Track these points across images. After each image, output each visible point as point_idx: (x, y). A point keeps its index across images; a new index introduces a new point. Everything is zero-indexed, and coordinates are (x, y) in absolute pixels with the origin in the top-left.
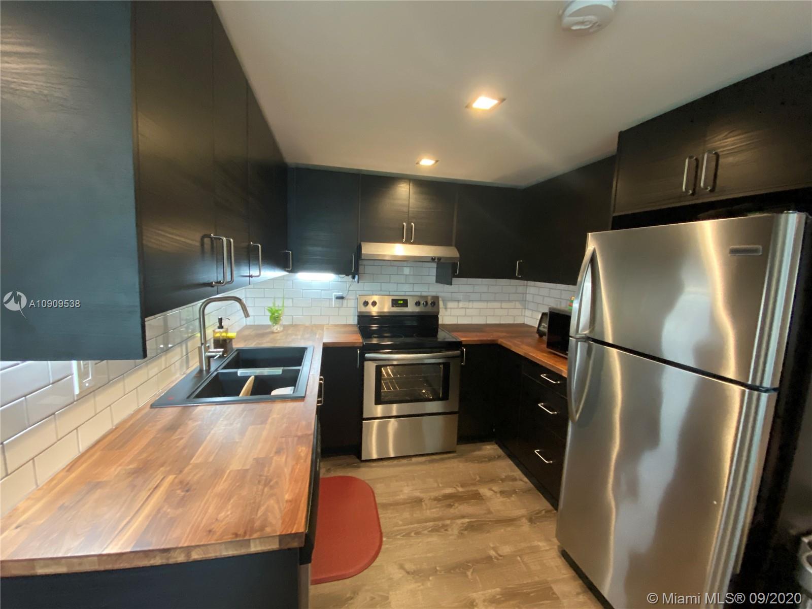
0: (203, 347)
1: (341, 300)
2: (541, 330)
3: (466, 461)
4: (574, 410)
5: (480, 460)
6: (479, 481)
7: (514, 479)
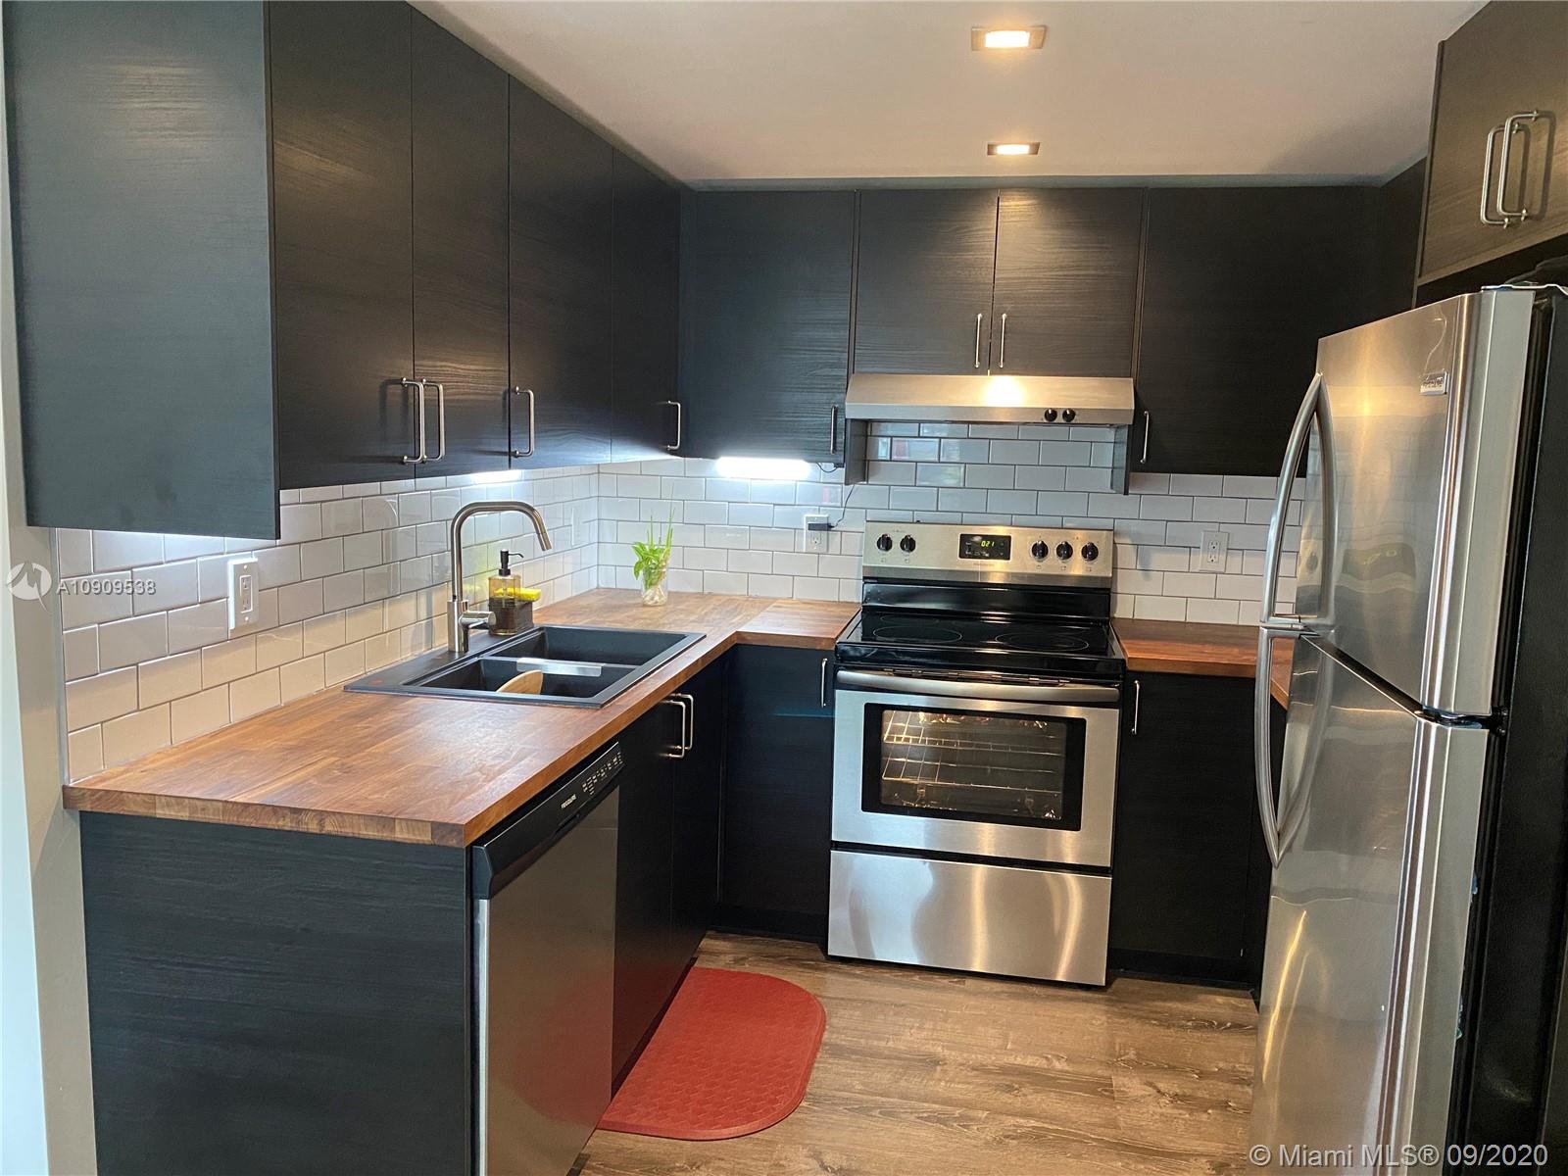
0: (456, 603)
1: (824, 534)
3: (1126, 1015)
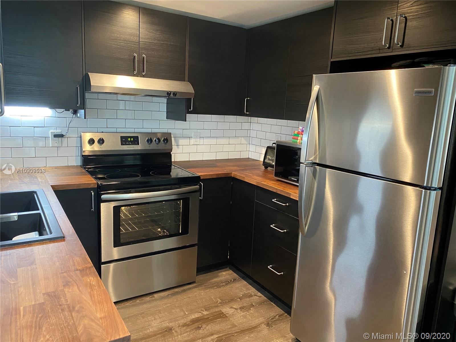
1: (60, 139)
2: (266, 162)
3: (207, 288)
4: (304, 223)
5: (218, 285)
6: (220, 303)
7: (251, 296)
